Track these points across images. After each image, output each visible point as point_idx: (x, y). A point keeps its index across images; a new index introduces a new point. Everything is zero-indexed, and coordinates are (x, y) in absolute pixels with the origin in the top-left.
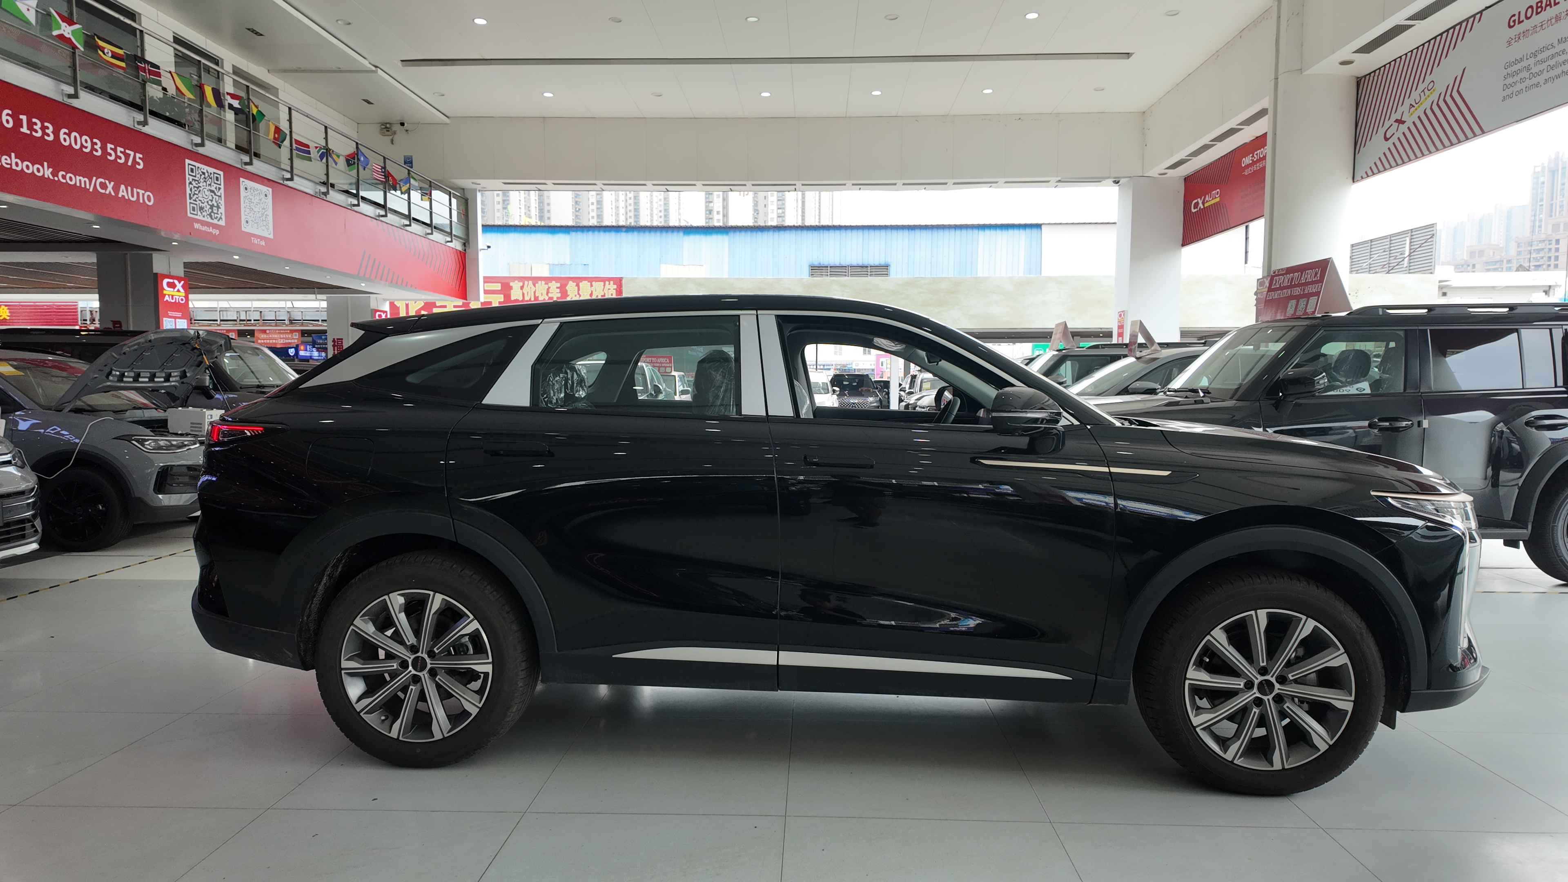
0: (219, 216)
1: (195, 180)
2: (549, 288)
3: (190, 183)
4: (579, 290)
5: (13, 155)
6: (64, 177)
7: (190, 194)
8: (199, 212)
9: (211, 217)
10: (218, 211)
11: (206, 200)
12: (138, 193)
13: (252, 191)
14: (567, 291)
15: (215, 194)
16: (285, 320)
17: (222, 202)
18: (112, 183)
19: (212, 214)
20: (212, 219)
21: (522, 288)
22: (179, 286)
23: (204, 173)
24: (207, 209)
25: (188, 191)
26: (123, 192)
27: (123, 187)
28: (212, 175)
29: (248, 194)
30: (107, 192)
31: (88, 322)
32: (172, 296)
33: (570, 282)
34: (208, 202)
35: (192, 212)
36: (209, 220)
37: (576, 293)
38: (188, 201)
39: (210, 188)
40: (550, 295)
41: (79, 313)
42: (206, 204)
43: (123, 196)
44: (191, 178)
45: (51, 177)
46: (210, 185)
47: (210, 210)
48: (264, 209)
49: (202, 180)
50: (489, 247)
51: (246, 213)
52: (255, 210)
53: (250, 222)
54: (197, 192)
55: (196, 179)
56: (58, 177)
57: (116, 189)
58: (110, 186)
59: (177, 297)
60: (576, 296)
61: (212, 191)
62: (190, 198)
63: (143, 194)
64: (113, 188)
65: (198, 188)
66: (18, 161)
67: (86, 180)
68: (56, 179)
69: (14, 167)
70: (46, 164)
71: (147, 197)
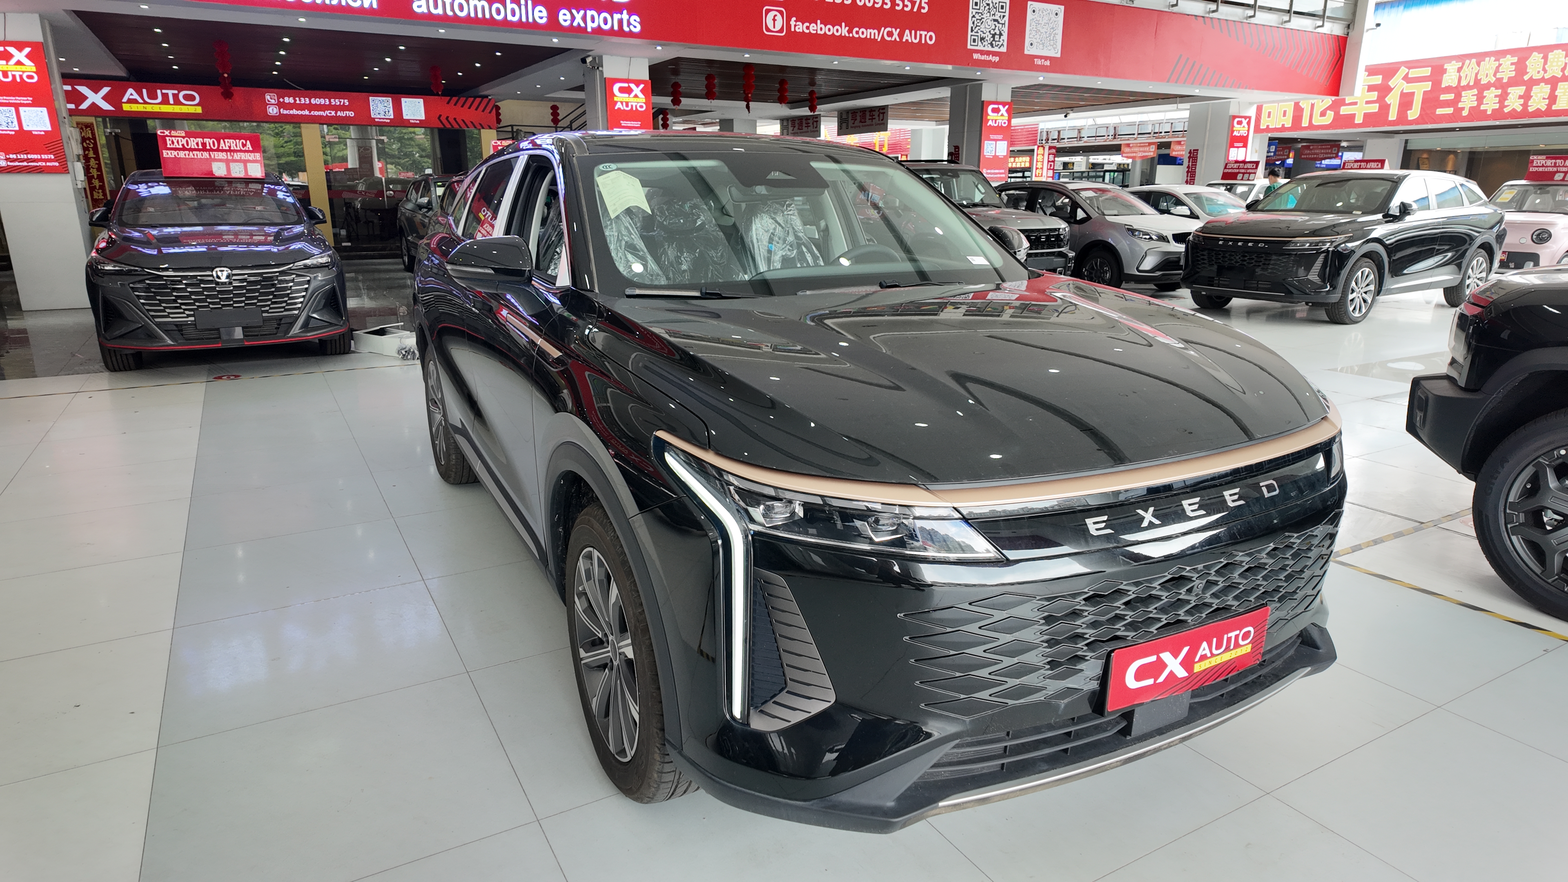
0: (1000, 43)
1: (978, 13)
2: (1500, 65)
3: (974, 16)
4: (1545, 63)
5: (819, 22)
6: (857, 33)
7: (972, 28)
8: (980, 43)
9: (992, 44)
10: (1000, 38)
11: (988, 30)
12: (921, 35)
13: (1041, 13)
14: (1526, 66)
15: (999, 23)
16: (1134, 134)
17: (1005, 30)
18: (898, 30)
19: (994, 42)
20: (993, 47)
21: (1459, 70)
22: (1003, 110)
23: (988, 5)
24: (988, 39)
25: (970, 24)
26: (907, 36)
27: (907, 32)
28: (997, 5)
29: (1036, 16)
30: (893, 39)
31: (1044, 142)
32: (996, 120)
33: (1535, 54)
34: (990, 32)
35: (972, 44)
36: (990, 49)
37: (1541, 69)
38: (970, 33)
39: (994, 18)
40: (1499, 75)
41: (1039, 134)
42: (988, 33)
43: (907, 40)
44: (974, 11)
45: (847, 35)
46: (994, 15)
47: (992, 39)
48: (1053, 28)
49: (986, 12)
50: (1378, 25)
51: (1031, 36)
52: (1043, 31)
53: (1035, 44)
54: (979, 24)
55: (980, 11)
56: (852, 33)
57: (901, 35)
58: (896, 33)
59: (1000, 121)
60: (1539, 72)
61: (995, 20)
62: (972, 31)
63: (926, 35)
64: (898, 35)
65: (980, 20)
66: (823, 26)
67: (876, 31)
68: (851, 35)
69: (819, 32)
70: (843, 24)
71: (928, 37)
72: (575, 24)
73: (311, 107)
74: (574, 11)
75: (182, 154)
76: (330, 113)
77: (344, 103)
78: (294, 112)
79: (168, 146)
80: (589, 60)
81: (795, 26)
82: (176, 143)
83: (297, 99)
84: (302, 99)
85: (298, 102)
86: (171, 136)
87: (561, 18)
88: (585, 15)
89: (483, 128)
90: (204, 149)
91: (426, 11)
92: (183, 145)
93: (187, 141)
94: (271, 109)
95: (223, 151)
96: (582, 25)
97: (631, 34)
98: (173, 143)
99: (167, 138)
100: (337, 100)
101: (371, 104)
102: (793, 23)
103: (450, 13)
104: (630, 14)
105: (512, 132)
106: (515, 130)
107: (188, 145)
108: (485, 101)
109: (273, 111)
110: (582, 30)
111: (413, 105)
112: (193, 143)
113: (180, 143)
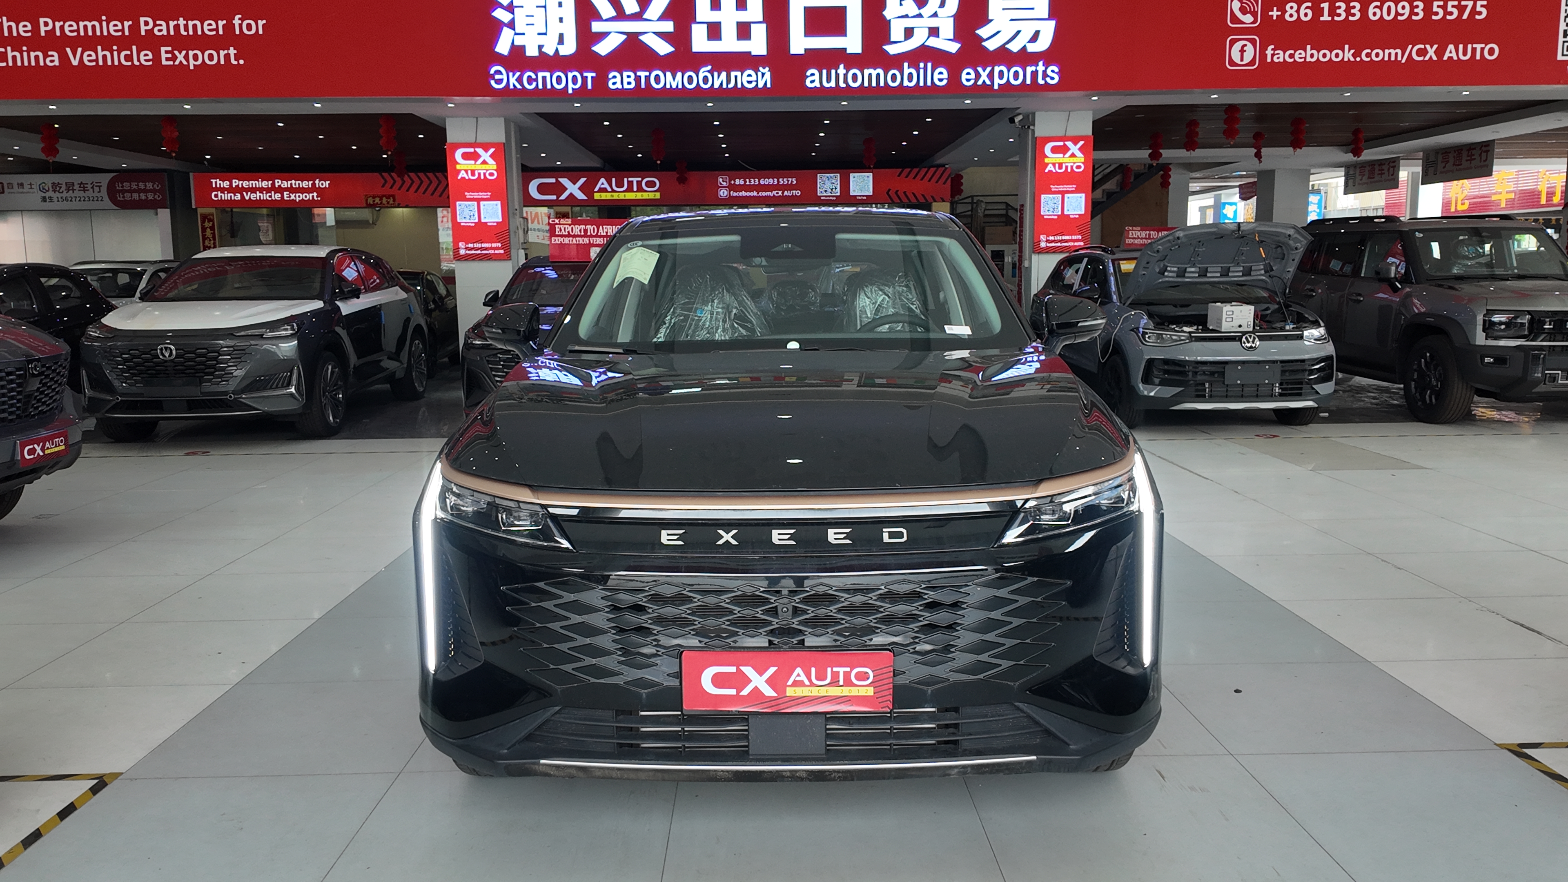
5: (1309, 48)
6: (1368, 55)
12: (1474, 49)
18: (1436, 47)
26: (1450, 53)
27: (1451, 47)
30: (1427, 58)
43: (1450, 58)
45: (1352, 59)
56: (1360, 57)
57: (1440, 52)
58: (1432, 50)
63: (1482, 49)
64: (1435, 52)
66: (1315, 52)
67: (1399, 51)
68: (1358, 59)
69: (1309, 59)
70: (1347, 47)
71: (1490, 51)
72: (980, 83)
73: (760, 188)
74: (980, 69)
75: (567, 240)
76: (777, 193)
77: (792, 182)
78: (743, 194)
79: (557, 233)
80: (1017, 120)
81: (1273, 55)
82: (563, 230)
83: (748, 180)
84: (752, 180)
85: (748, 183)
86: (560, 224)
87: (964, 77)
88: (992, 72)
89: (935, 201)
90: (585, 236)
91: (818, 85)
92: (568, 232)
93: (572, 228)
94: (722, 191)
95: (601, 236)
96: (988, 82)
97: (1047, 87)
98: (561, 230)
99: (557, 226)
100: (785, 179)
101: (819, 181)
102: (1269, 52)
103: (842, 85)
104: (1047, 66)
105: (972, 203)
106: (975, 201)
107: (572, 232)
108: (941, 169)
109: (723, 193)
110: (987, 89)
111: (862, 180)
112: (577, 229)
113: (567, 231)
